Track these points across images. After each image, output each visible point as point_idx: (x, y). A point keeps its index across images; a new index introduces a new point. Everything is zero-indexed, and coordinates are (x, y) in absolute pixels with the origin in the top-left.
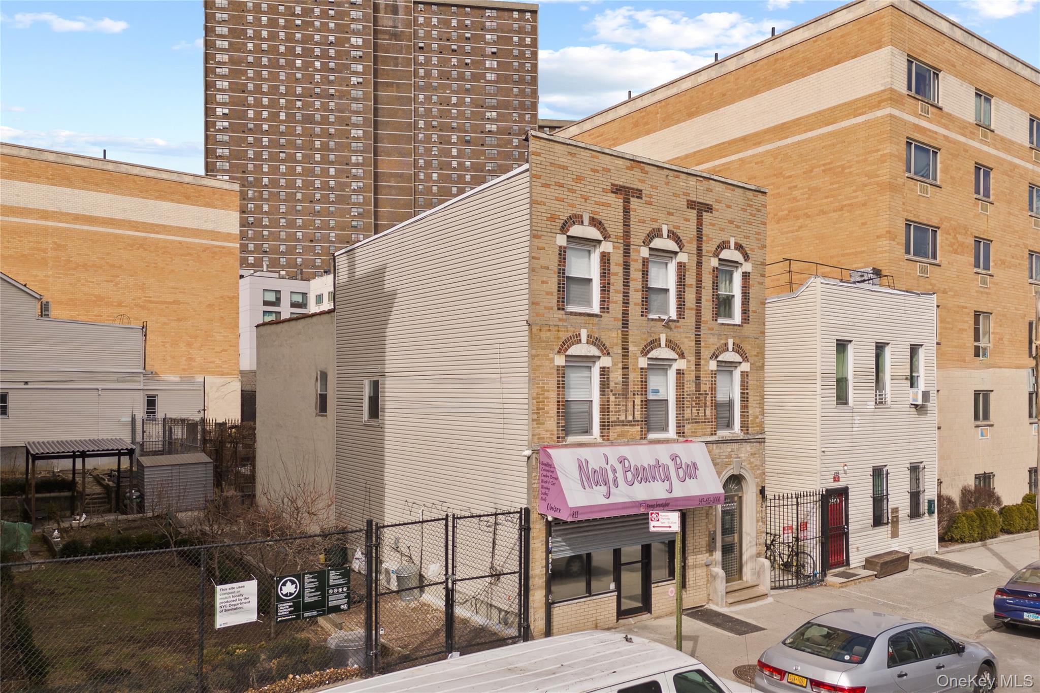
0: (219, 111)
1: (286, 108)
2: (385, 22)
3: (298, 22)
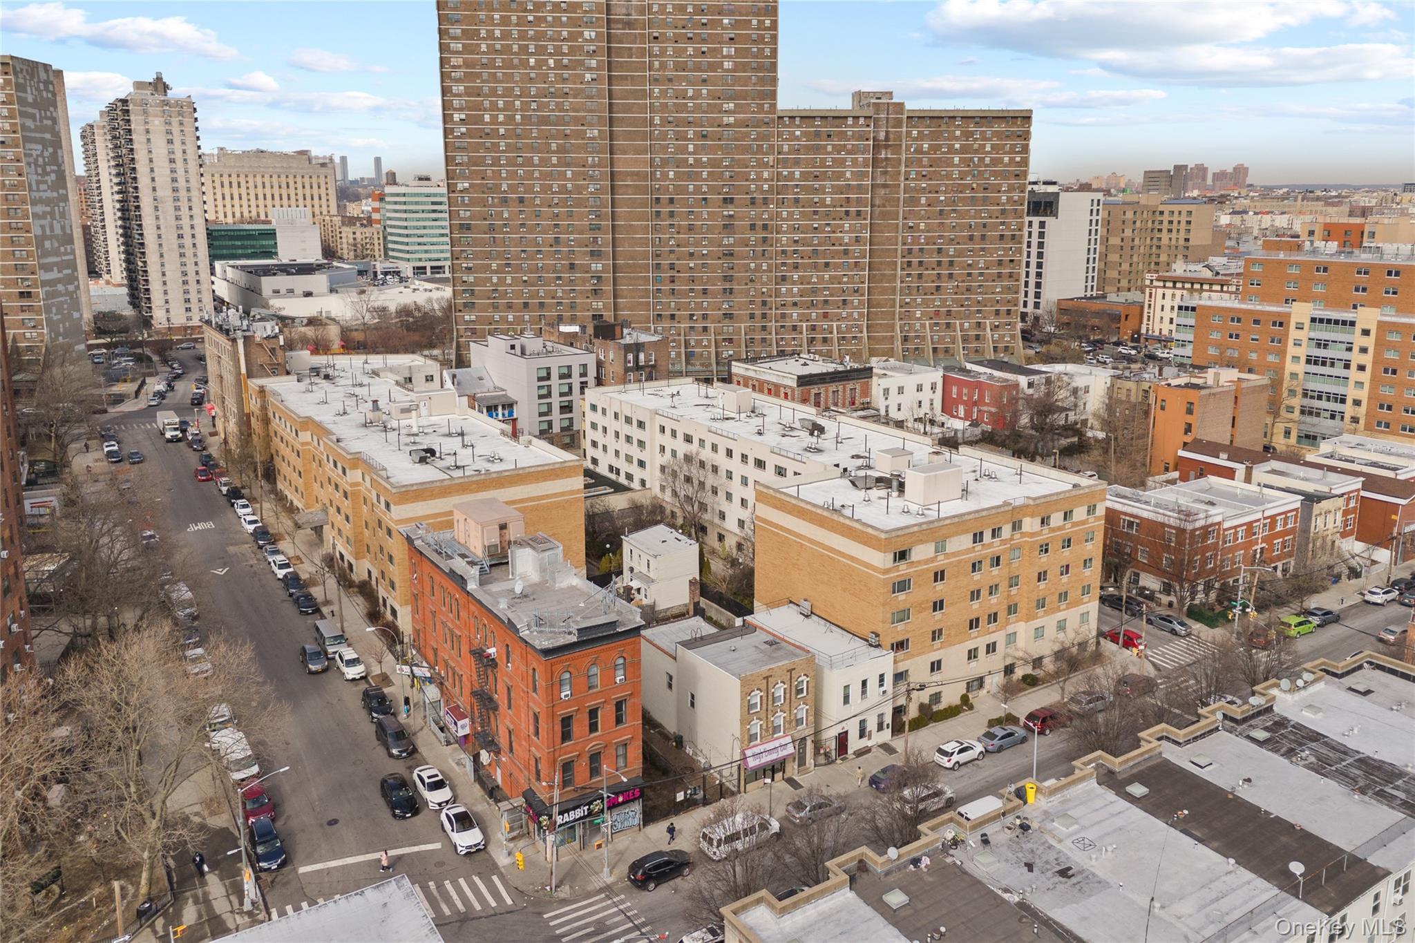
0: (456, 117)
1: (521, 110)
2: (618, 10)
3: (530, 18)
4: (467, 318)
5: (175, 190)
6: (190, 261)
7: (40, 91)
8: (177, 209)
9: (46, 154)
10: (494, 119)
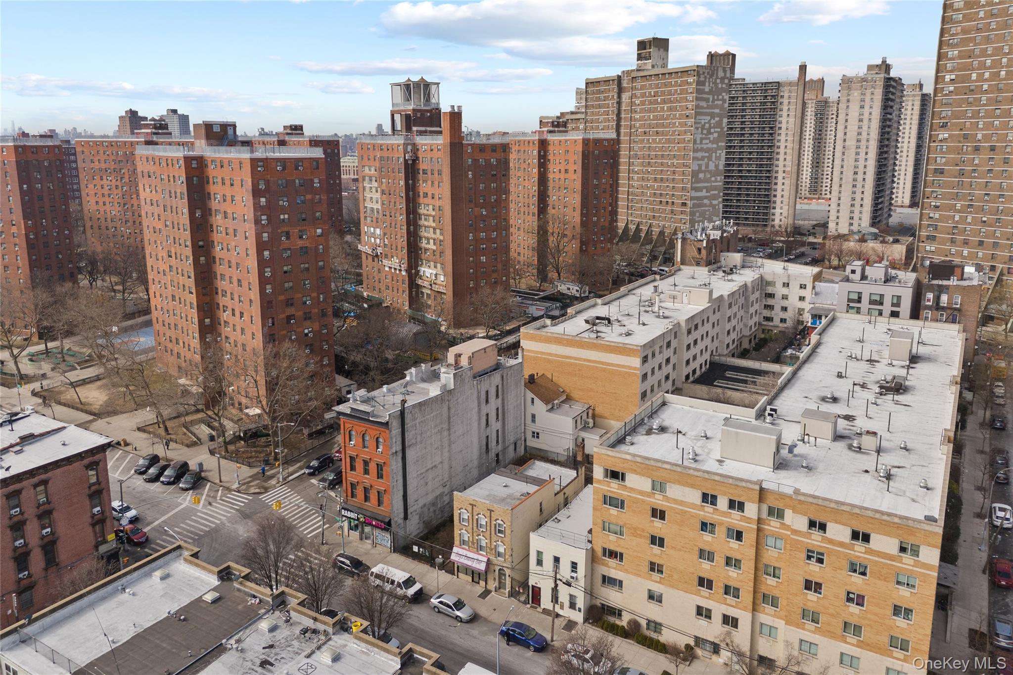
0: (948, 78)
1: (1007, 66)
4: (928, 248)
5: (858, 141)
6: (859, 190)
7: (715, 83)
8: (857, 154)
9: (713, 121)
10: (980, 78)
